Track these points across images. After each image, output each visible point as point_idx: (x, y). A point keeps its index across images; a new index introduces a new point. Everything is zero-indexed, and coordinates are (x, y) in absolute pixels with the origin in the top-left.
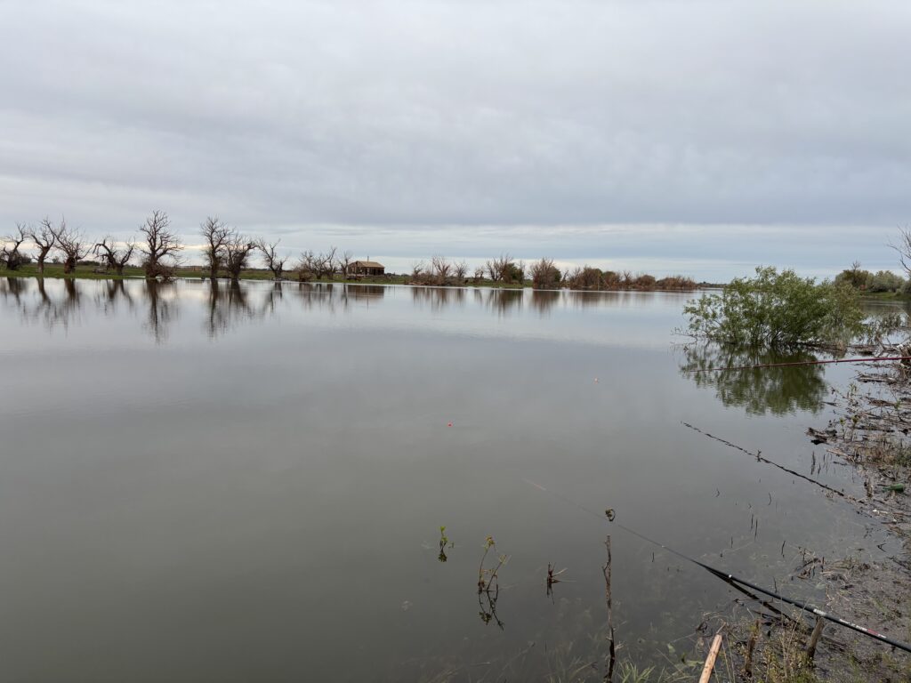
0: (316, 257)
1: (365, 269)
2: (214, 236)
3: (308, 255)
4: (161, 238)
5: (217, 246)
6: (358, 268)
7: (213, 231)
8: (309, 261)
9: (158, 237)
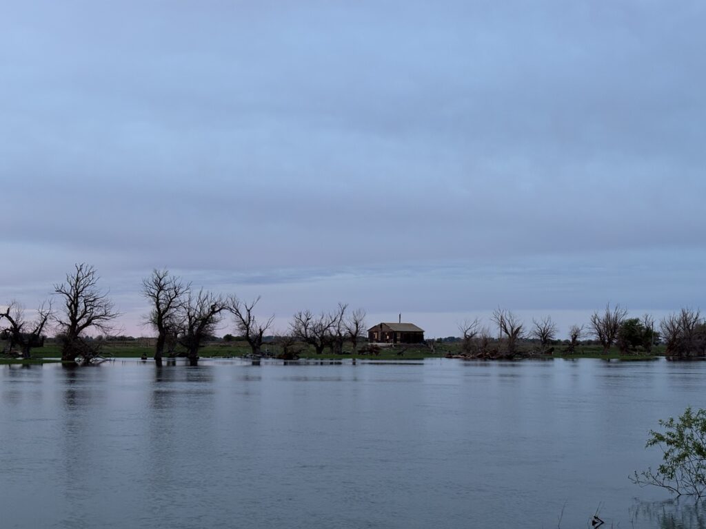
0: (315, 320)
1: (393, 334)
2: (162, 296)
3: (304, 318)
4: (85, 301)
5: (166, 311)
6: (383, 333)
7: (161, 288)
8: (305, 326)
9: (81, 300)
